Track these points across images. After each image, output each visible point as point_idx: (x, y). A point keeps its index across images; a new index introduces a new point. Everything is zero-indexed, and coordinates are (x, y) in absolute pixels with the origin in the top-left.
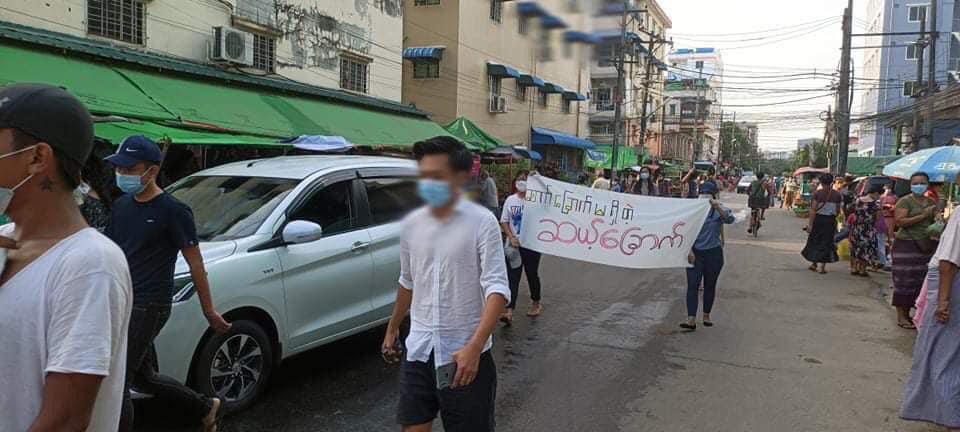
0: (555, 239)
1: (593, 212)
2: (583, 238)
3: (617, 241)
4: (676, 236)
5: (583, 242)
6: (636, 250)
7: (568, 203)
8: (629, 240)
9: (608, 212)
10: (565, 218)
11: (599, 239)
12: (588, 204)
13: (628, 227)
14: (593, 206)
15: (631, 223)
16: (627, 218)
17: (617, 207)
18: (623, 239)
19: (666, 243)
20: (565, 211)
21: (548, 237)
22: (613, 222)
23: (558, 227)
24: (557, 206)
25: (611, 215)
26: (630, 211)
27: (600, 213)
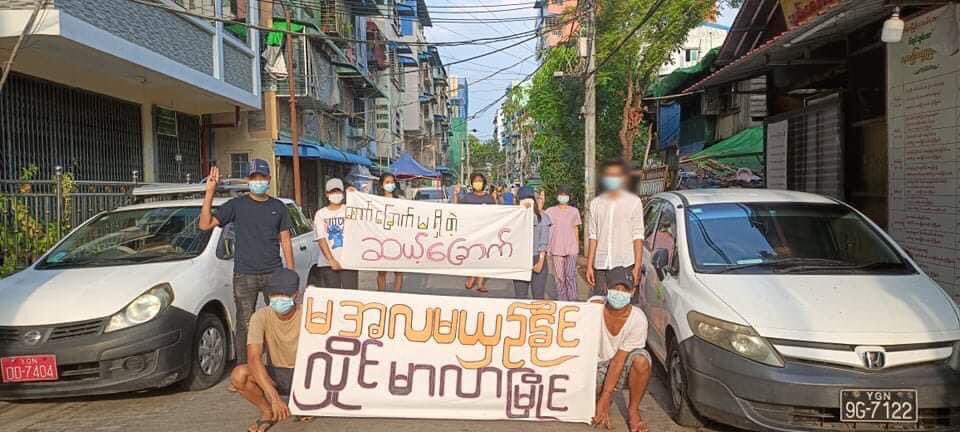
0: (380, 256)
1: (415, 225)
2: (408, 254)
3: (443, 254)
4: (504, 243)
5: (409, 258)
6: (465, 260)
7: (389, 218)
8: (455, 252)
9: (431, 225)
10: (387, 234)
11: (425, 254)
12: (410, 217)
13: (454, 238)
14: (416, 220)
15: (456, 235)
16: (451, 230)
17: (440, 217)
18: (449, 252)
19: (494, 251)
20: (387, 227)
21: (373, 256)
22: (438, 235)
23: (382, 245)
24: (379, 222)
25: (435, 227)
26: (454, 221)
27: (423, 226)
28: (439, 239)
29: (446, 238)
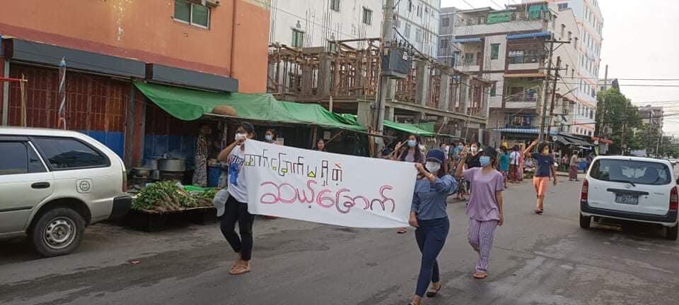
0: (277, 200)
1: (305, 174)
2: (302, 198)
3: (332, 201)
4: (386, 199)
5: (302, 201)
6: (352, 208)
7: (283, 165)
8: (342, 200)
9: (319, 174)
10: (283, 180)
11: (315, 199)
12: (301, 166)
13: (340, 187)
14: (305, 168)
15: (342, 185)
16: (337, 180)
17: (327, 167)
18: (337, 200)
19: (376, 204)
20: (282, 174)
21: (271, 199)
22: (325, 183)
23: (278, 188)
24: (274, 168)
25: (322, 176)
26: (339, 172)
27: (312, 175)
28: (326, 187)
29: (333, 187)
